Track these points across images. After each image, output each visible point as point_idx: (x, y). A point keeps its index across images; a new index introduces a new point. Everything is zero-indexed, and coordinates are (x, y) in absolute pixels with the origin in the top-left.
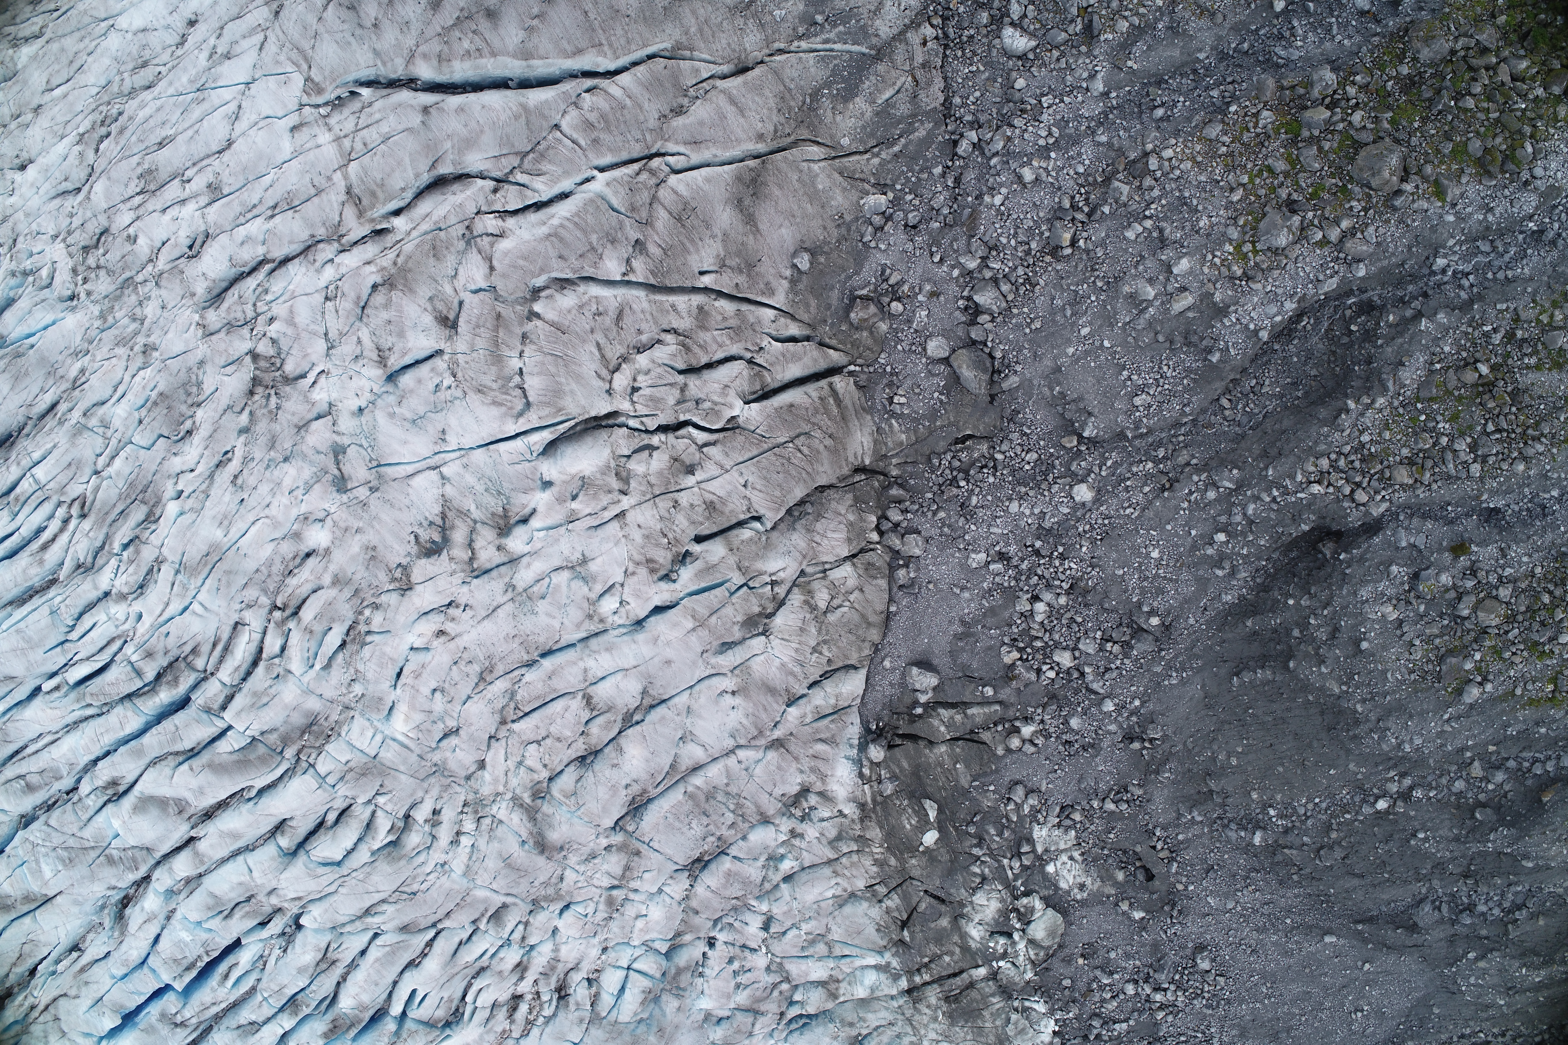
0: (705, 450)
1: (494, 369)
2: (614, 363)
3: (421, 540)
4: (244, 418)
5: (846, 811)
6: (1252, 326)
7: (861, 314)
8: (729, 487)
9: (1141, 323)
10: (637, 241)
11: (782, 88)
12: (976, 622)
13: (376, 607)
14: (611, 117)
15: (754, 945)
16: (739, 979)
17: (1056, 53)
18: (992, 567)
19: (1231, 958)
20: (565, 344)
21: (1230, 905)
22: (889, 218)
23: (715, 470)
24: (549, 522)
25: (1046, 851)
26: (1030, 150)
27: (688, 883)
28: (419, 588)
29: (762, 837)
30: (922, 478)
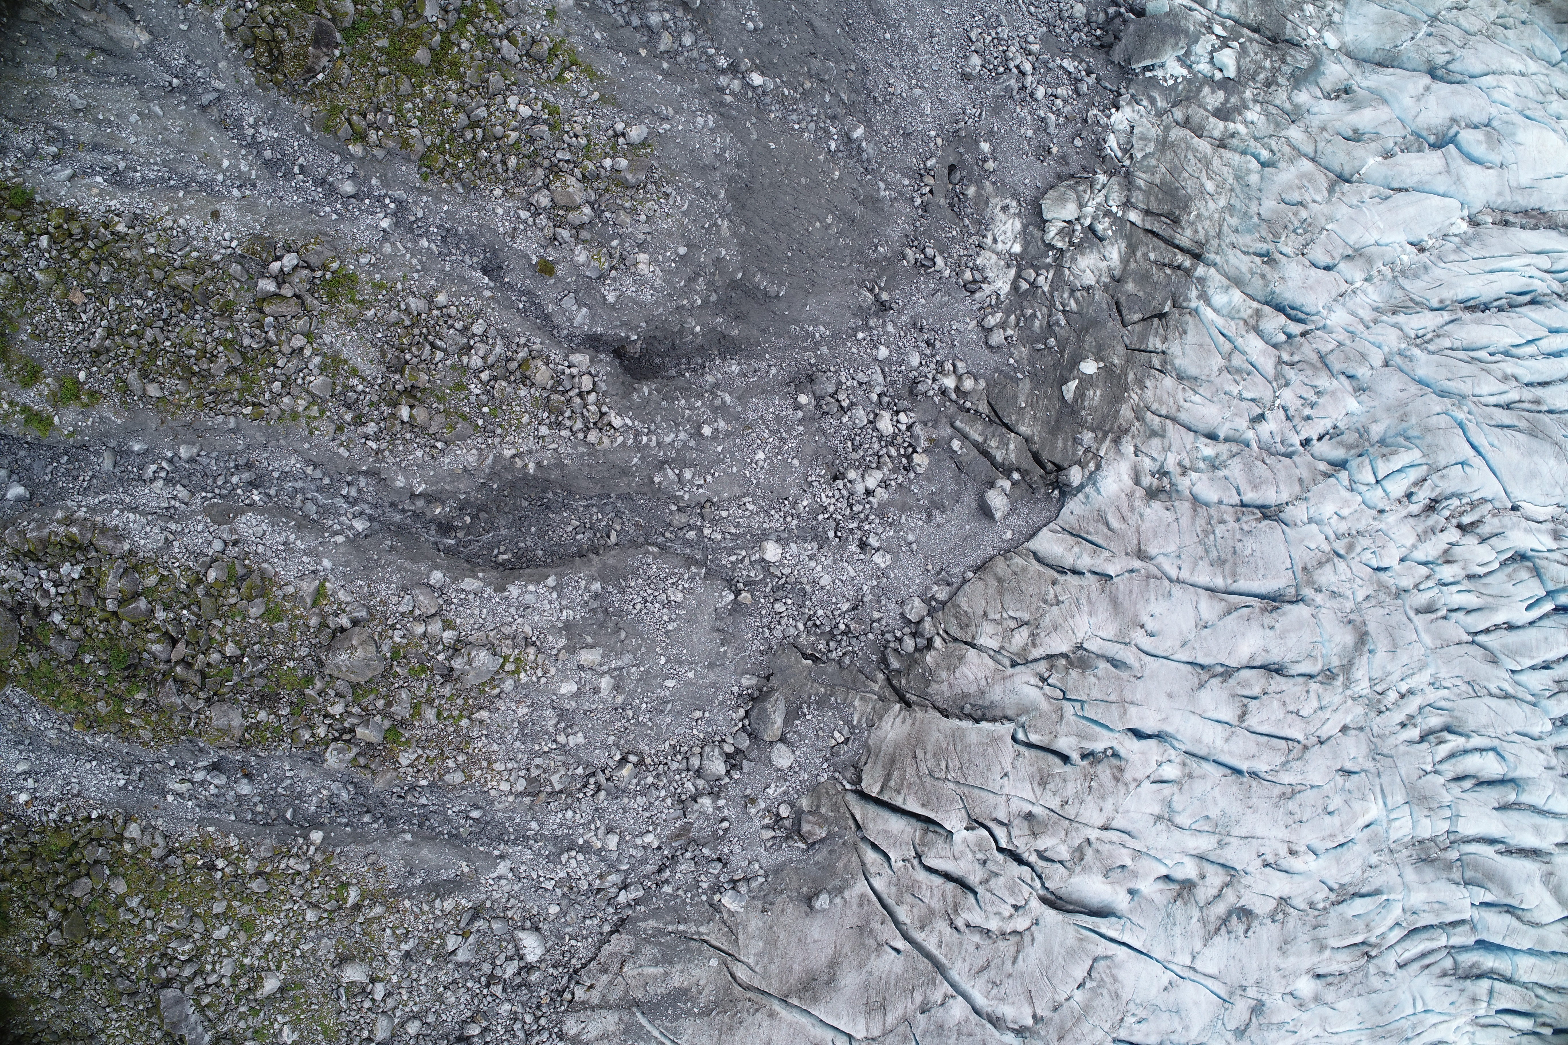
0: (1006, 822)
1: (1095, 1004)
2: (1014, 939)
3: (1245, 927)
5: (1132, 449)
6: (555, 595)
7: (818, 831)
8: (1019, 785)
9: (627, 658)
10: (923, 1012)
11: (724, 1037)
12: (920, 509)
13: (1312, 905)
15: (1281, 412)
16: (1314, 398)
17: (510, 914)
18: (877, 544)
19: (951, 46)
20: (1036, 983)
21: (918, 91)
22: (734, 882)
23: (1015, 803)
24: (1155, 865)
25: (1008, 266)
26: (594, 858)
27: (1287, 509)
28: (1277, 896)
29: (1208, 491)
30: (865, 654)
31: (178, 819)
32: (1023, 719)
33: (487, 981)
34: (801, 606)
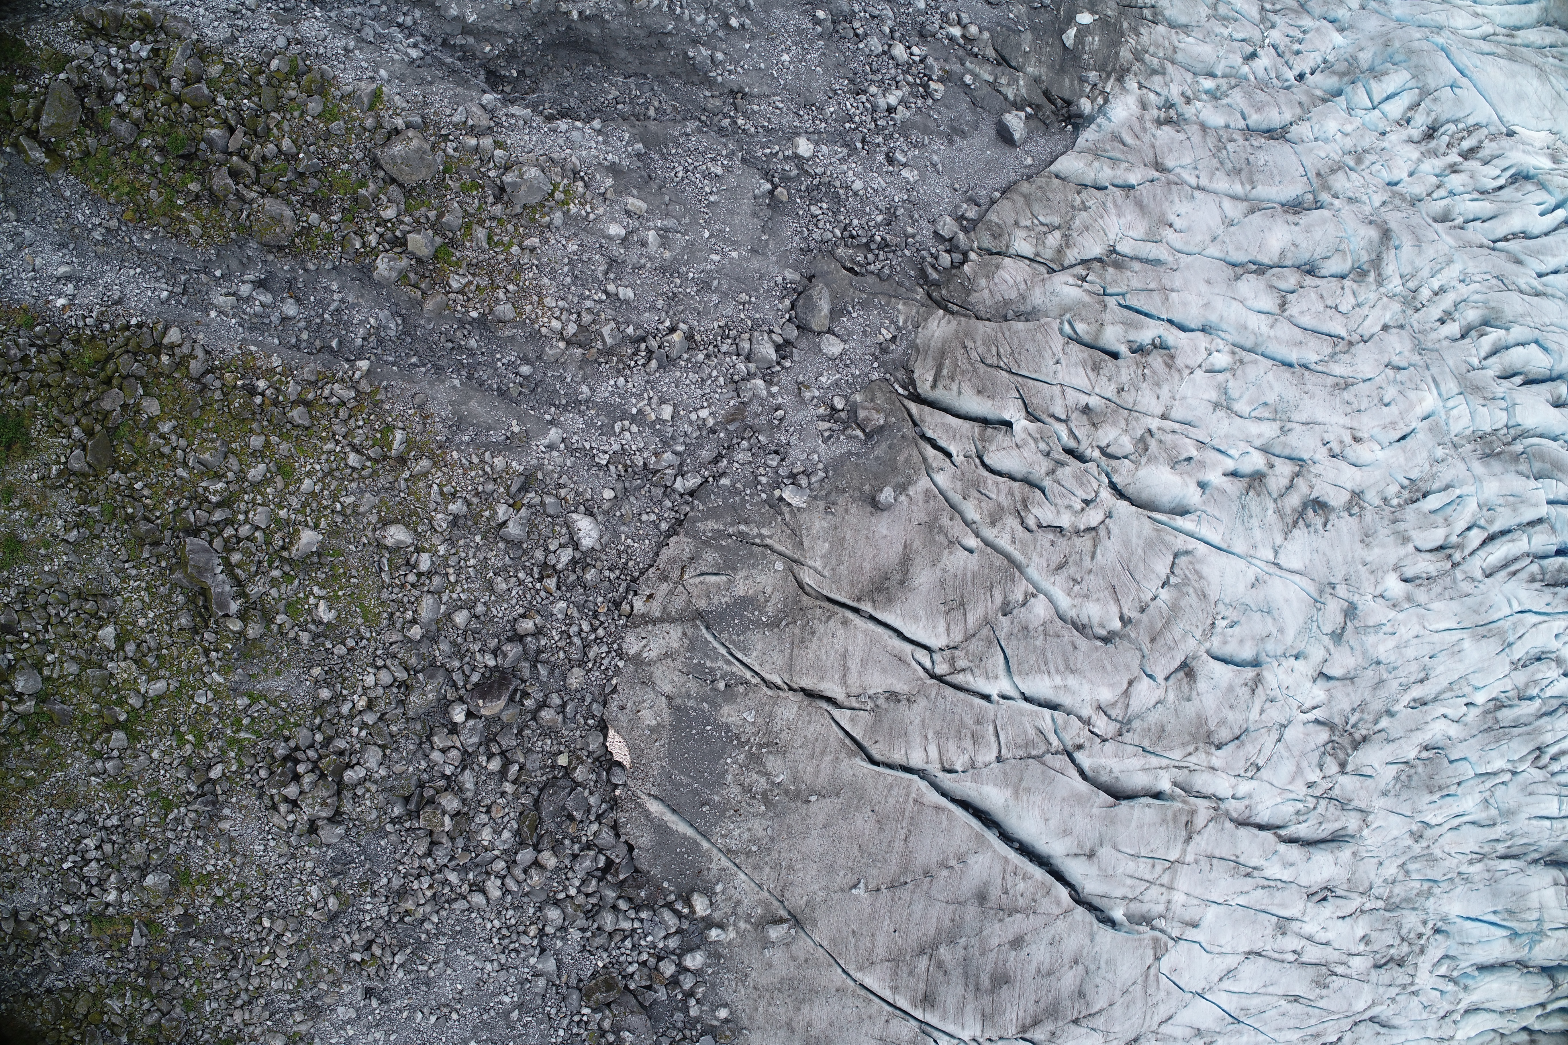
0: (1063, 417)
1: (1182, 604)
2: (1088, 537)
3: (1322, 521)
4: (1384, 723)
5: (1135, 86)
6: (600, 139)
7: (876, 416)
8: (1072, 370)
9: (672, 222)
10: (1004, 614)
11: (796, 651)
12: (941, 134)
13: (1385, 500)
14: (953, 732)
15: (1272, 51)
16: (1301, 36)
17: (563, 492)
18: (904, 160)
20: (1119, 577)
22: (793, 476)
23: (1071, 394)
24: (1220, 457)
26: (648, 432)
27: (1292, 129)
28: (1349, 486)
29: (1215, 118)
30: (903, 270)
31: (220, 337)
32: (1068, 316)
33: (540, 573)
34: (836, 213)
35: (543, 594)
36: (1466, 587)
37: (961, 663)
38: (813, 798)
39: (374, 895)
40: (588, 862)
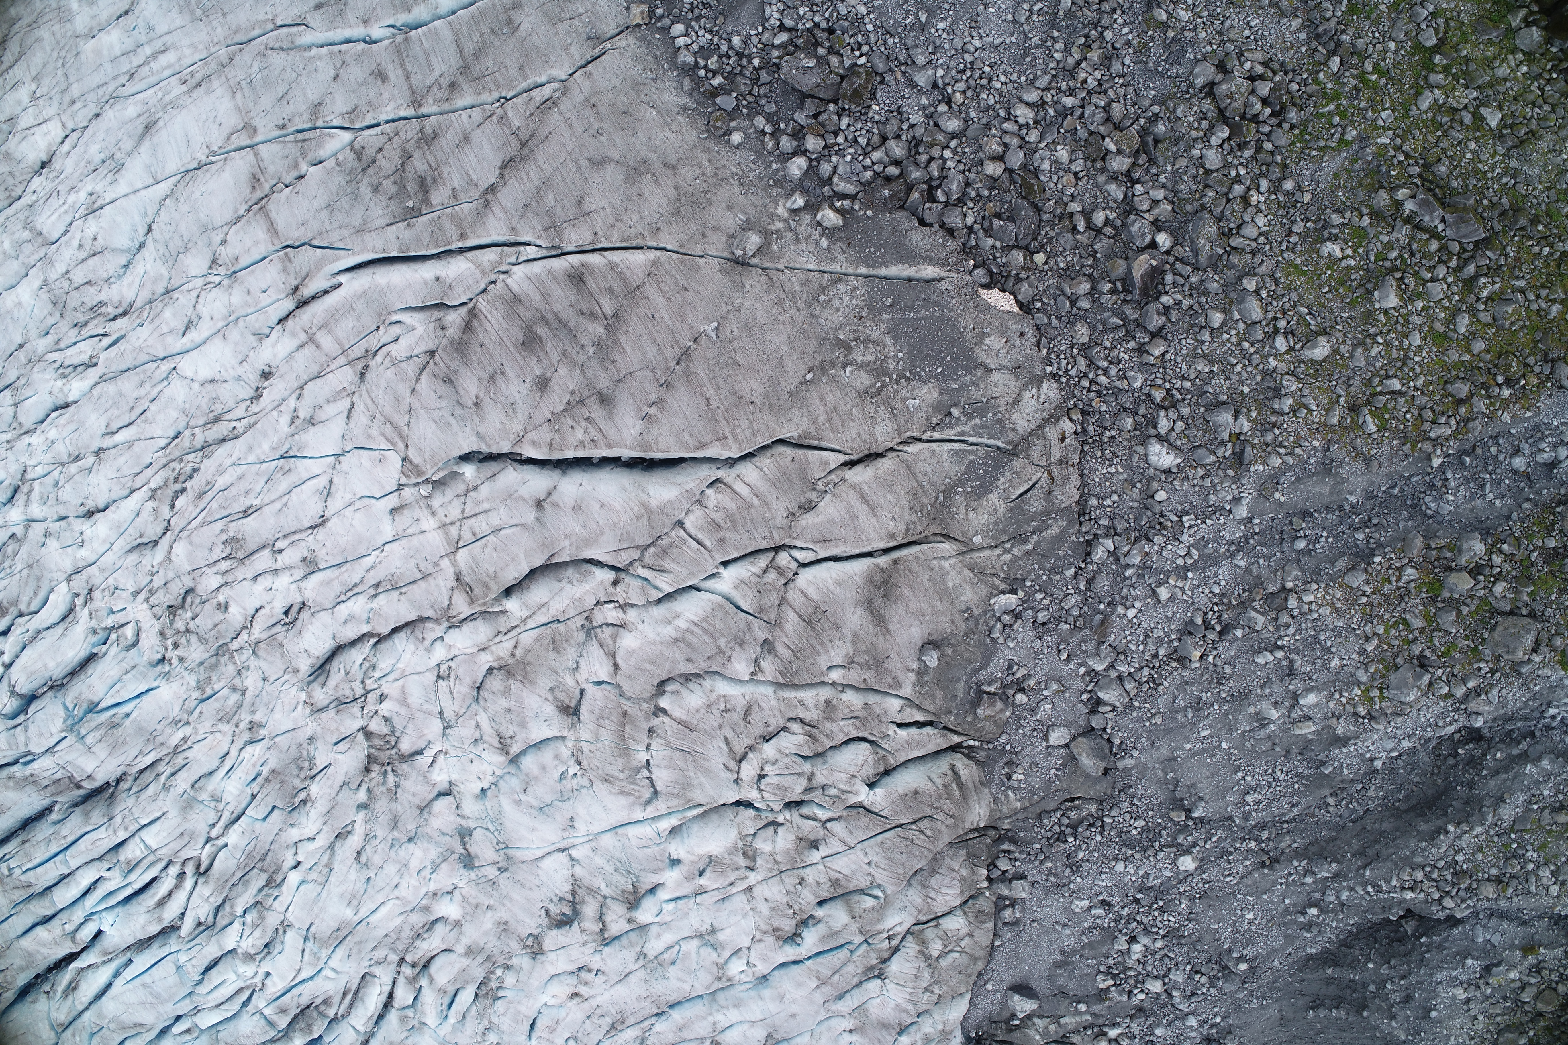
0: (828, 825)
1: (620, 761)
2: (741, 754)
3: (552, 913)
4: (362, 796)
6: (1368, 755)
7: (988, 712)
8: (854, 867)
9: (1261, 735)
10: (765, 641)
11: (914, 484)
12: (1075, 952)
13: (508, 967)
14: (737, 516)
17: (1201, 472)
18: (1094, 912)
20: (694, 742)
22: (1017, 616)
23: (838, 847)
24: (677, 894)
26: (1167, 567)
28: (552, 956)
30: (1031, 832)
31: (1558, 405)
32: (883, 902)
33: (1172, 396)
34: (1120, 833)
35: (1160, 382)
36: (380, 954)
37: (772, 576)
38: (809, 377)
39: (1128, 43)
40: (954, 187)
